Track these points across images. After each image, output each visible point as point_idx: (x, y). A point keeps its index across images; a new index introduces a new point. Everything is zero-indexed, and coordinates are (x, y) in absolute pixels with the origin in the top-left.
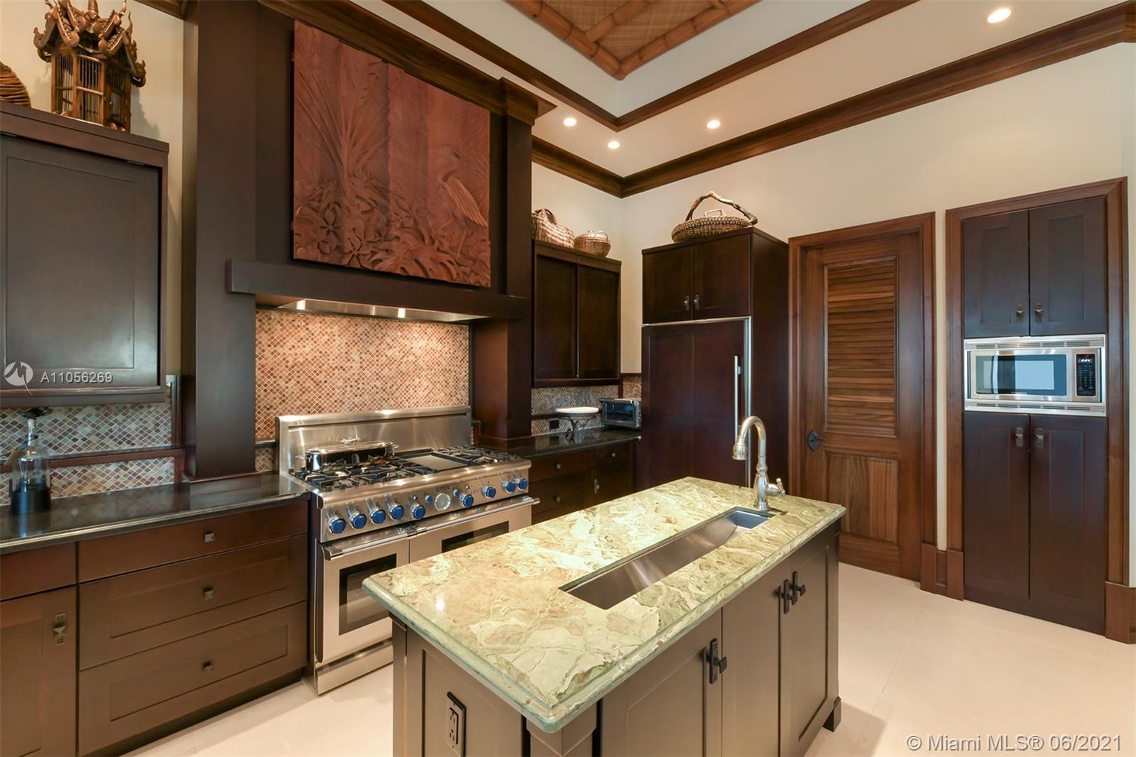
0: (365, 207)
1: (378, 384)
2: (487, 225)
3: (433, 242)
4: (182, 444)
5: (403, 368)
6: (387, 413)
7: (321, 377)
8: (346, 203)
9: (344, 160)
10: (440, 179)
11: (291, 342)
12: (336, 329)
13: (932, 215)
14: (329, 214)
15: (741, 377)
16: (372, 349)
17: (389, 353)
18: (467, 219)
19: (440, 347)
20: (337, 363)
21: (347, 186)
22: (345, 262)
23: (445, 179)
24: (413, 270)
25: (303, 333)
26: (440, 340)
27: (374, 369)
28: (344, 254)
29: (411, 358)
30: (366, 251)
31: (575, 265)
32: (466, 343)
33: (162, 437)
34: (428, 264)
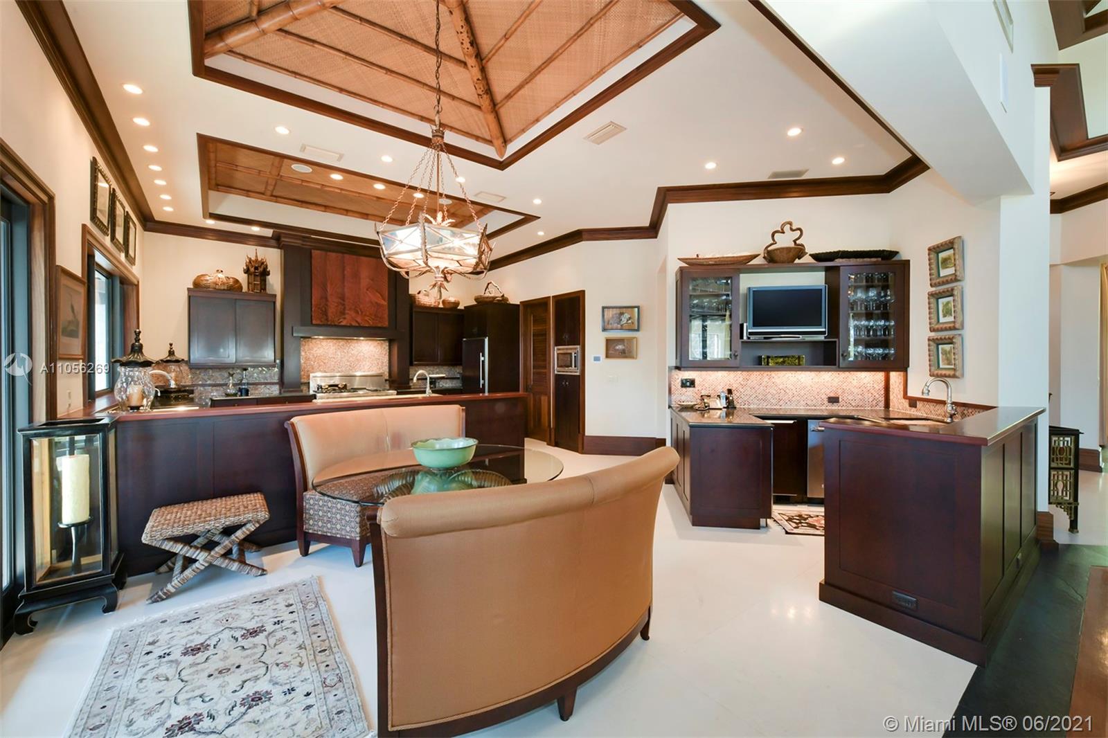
0: (336, 304)
1: (348, 363)
2: (385, 303)
3: (362, 312)
4: (282, 382)
5: (358, 358)
6: (358, 374)
7: (326, 361)
8: (329, 304)
9: (328, 290)
10: (365, 290)
11: (315, 349)
12: (331, 344)
13: (549, 297)
14: (324, 309)
15: (483, 362)
16: (345, 351)
17: (353, 352)
18: (376, 303)
19: (375, 349)
20: (332, 356)
21: (329, 299)
22: (329, 323)
23: (367, 290)
24: (354, 324)
25: (320, 346)
26: (374, 347)
27: (346, 358)
28: (328, 321)
29: (362, 354)
30: (336, 319)
31: (437, 314)
32: (387, 348)
33: (276, 379)
34: (359, 320)
